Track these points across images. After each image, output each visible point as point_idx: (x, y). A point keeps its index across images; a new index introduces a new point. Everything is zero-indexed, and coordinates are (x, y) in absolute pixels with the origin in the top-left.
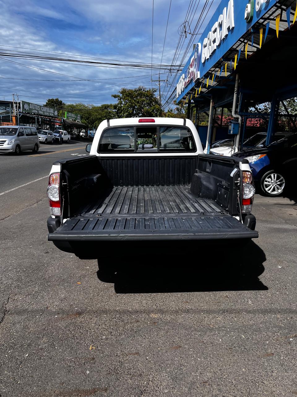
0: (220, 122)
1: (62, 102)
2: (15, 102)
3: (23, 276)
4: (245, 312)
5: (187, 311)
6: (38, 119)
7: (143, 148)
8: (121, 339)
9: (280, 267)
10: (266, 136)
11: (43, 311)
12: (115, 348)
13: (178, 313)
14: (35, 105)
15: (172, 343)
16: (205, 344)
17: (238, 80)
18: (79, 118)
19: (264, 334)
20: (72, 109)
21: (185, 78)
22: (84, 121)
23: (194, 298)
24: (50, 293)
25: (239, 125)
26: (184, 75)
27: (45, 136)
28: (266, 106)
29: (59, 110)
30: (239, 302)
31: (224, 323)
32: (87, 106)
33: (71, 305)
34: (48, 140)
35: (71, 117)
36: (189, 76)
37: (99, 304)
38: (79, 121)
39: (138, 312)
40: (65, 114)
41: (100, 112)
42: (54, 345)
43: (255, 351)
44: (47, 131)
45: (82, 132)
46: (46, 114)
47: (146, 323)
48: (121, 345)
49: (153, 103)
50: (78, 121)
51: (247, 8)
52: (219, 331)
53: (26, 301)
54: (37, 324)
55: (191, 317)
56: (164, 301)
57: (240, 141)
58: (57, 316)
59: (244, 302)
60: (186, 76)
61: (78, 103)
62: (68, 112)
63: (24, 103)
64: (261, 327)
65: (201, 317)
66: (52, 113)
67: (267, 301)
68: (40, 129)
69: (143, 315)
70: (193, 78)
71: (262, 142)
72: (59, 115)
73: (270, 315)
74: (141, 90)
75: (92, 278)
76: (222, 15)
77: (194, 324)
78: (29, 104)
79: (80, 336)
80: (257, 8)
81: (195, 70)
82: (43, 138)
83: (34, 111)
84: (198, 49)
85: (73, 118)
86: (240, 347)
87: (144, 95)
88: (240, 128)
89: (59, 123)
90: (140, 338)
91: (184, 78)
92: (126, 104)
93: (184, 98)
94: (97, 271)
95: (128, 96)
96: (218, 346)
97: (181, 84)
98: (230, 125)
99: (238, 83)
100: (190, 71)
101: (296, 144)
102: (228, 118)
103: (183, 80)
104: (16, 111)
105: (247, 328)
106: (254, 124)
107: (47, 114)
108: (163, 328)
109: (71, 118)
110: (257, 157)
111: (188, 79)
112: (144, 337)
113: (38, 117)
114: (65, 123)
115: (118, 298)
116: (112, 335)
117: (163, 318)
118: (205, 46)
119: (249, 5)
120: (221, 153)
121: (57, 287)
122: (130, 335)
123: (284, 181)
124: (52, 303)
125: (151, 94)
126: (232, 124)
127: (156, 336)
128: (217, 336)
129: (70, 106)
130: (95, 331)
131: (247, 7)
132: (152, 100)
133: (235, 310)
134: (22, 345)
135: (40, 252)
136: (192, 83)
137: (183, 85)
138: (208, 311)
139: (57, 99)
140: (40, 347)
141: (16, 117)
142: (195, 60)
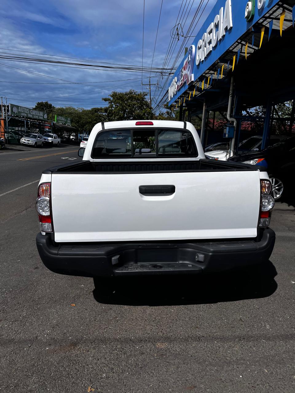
0: (212, 125)
1: (51, 105)
2: (3, 105)
3: (9, 297)
4: (264, 340)
5: (199, 339)
6: (27, 123)
7: (140, 152)
8: (125, 377)
9: (293, 283)
10: (261, 139)
11: (32, 341)
12: (118, 389)
13: (188, 341)
14: (24, 108)
15: (185, 383)
16: (224, 382)
17: (233, 83)
18: (69, 122)
19: (289, 367)
20: (62, 112)
21: (178, 81)
22: (74, 124)
23: (204, 321)
24: (40, 318)
25: (234, 129)
26: (176, 78)
27: (35, 139)
28: (257, 110)
29: (49, 113)
30: (256, 327)
31: (243, 354)
32: (78, 110)
33: (65, 333)
34: (38, 143)
35: (61, 120)
36: (182, 78)
37: (97, 331)
38: (69, 125)
39: (142, 341)
40: (55, 118)
41: (90, 115)
42: (45, 386)
43: (282, 388)
44: (36, 134)
45: (72, 136)
46: (35, 117)
47: (152, 355)
48: (125, 385)
49: (144, 107)
50: (67, 125)
51: (247, 7)
52: (238, 365)
53: (13, 329)
54: (25, 358)
55: (204, 348)
56: (170, 327)
57: (236, 145)
58: (48, 348)
59: (261, 326)
60: (178, 79)
61: (68, 106)
62: (58, 115)
63: (13, 106)
64: (284, 358)
65: (215, 347)
66: (41, 116)
67: (286, 325)
68: (30, 132)
69: (148, 345)
70: (186, 80)
71: (257, 146)
72: (49, 118)
73: (292, 342)
74: (132, 93)
75: (87, 298)
76: (218, 15)
77: (208, 356)
78: (18, 107)
79: (75, 374)
80: (260, 5)
81: (189, 73)
82: (32, 141)
83: (23, 114)
84: (192, 51)
85: (63, 122)
86: (264, 385)
87: (135, 99)
88: (235, 132)
89: (49, 126)
90: (147, 376)
91: (176, 81)
92: (117, 108)
93: (176, 102)
94: (93, 290)
95: (119, 100)
96: (239, 383)
97: (173, 87)
98: (225, 128)
99: (233, 86)
100: (184, 74)
101: (294, 148)
102: (220, 122)
103: (175, 83)
104: (4, 114)
105: (268, 360)
106: (245, 128)
107: (37, 117)
108: (172, 362)
109: (61, 122)
110: (254, 161)
111: (180, 82)
112: (151, 374)
113: (27, 120)
114: (54, 126)
115: (118, 323)
116: (114, 372)
117: (172, 349)
118: (200, 48)
119: (250, 3)
120: (216, 157)
121: (48, 311)
122: (135, 373)
123: (283, 186)
124: (43, 331)
125: (142, 98)
126: (228, 128)
127: (165, 373)
128: (237, 371)
129: (59, 109)
130: (93, 368)
131: (248, 5)
132: (143, 103)
133: (253, 337)
134: (8, 386)
135: (28, 267)
136: (185, 86)
137: (175, 88)
138: (222, 339)
139: (47, 102)
140: (29, 388)
141: (5, 120)
142: (189, 62)
